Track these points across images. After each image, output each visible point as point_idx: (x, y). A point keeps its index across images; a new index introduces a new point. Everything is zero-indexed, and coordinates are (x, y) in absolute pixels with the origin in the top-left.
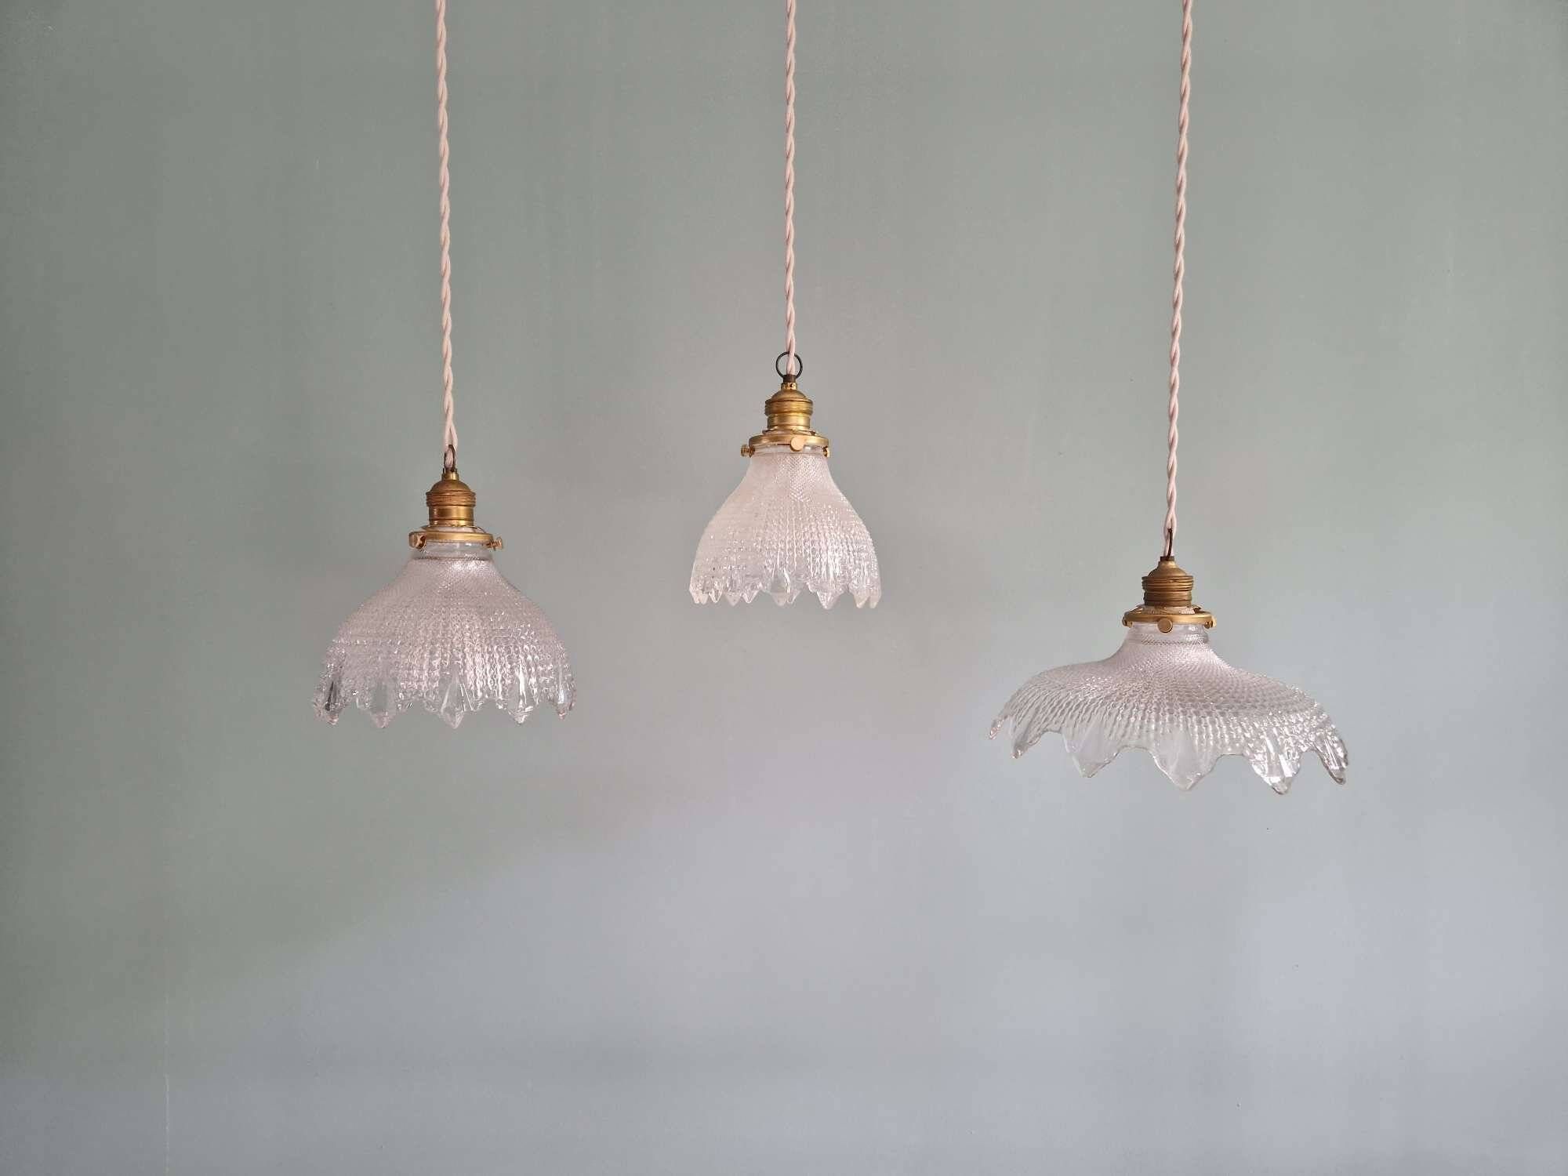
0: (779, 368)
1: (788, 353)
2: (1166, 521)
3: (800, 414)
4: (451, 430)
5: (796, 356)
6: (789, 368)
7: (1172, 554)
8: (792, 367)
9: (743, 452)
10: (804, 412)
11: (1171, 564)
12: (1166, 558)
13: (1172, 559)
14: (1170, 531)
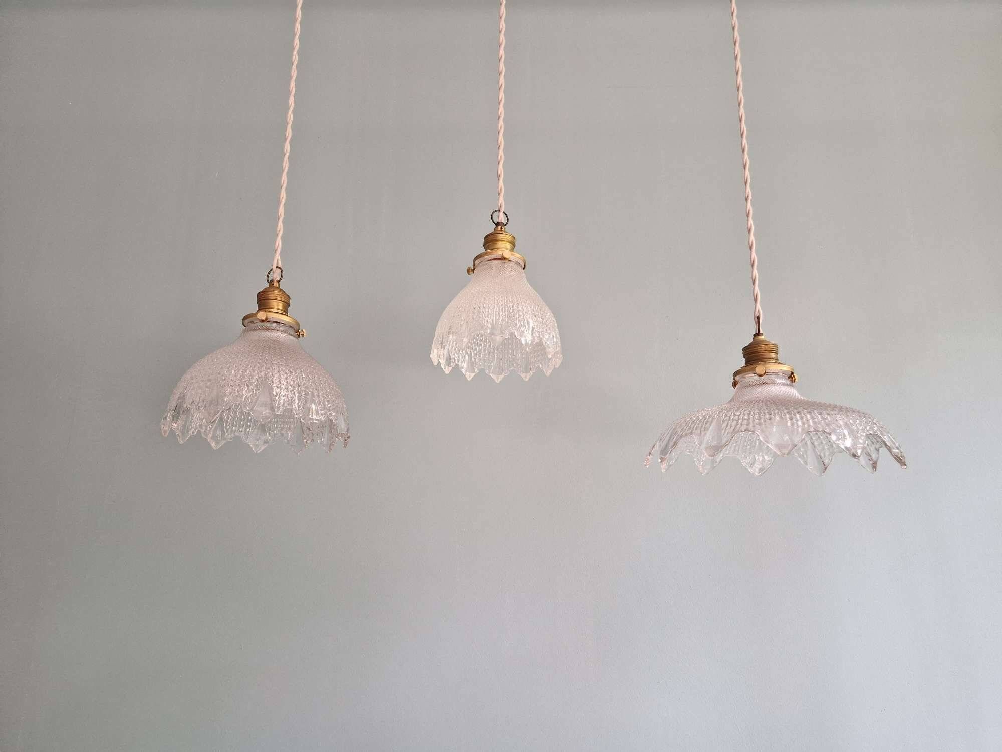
0: (494, 219)
1: (499, 210)
2: (755, 312)
3: (507, 243)
4: (277, 260)
5: (504, 213)
6: (500, 219)
7: (761, 331)
8: (502, 219)
9: (469, 272)
10: (510, 242)
11: (761, 338)
12: (758, 334)
13: (762, 335)
14: (758, 318)
